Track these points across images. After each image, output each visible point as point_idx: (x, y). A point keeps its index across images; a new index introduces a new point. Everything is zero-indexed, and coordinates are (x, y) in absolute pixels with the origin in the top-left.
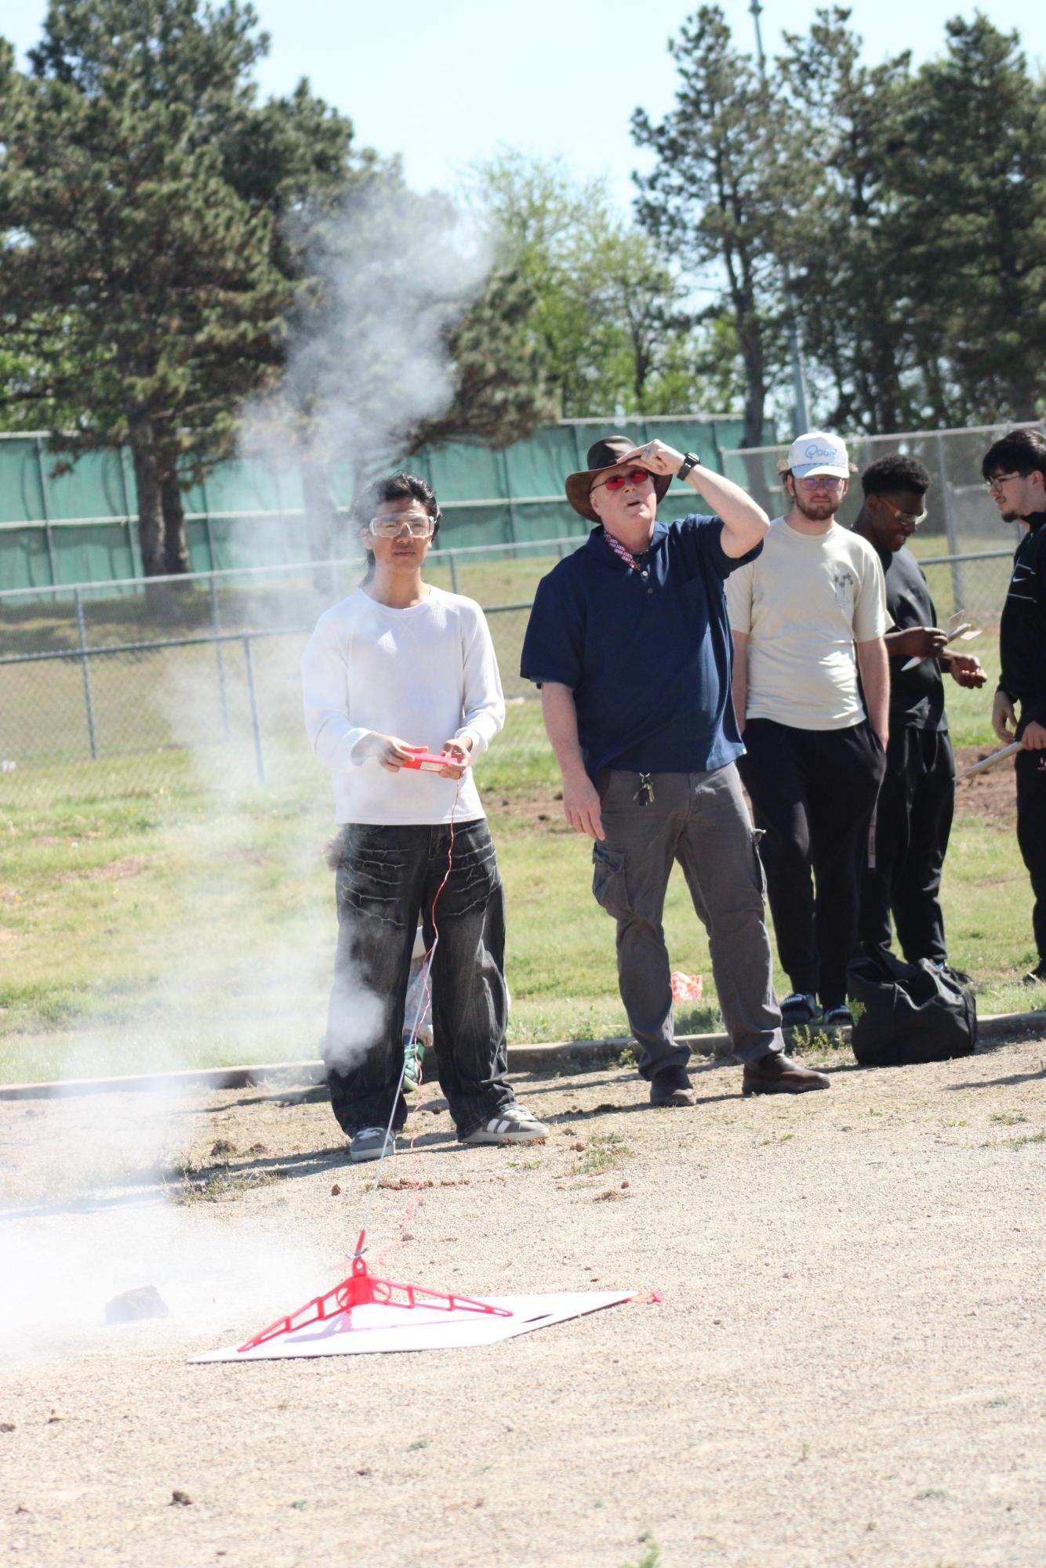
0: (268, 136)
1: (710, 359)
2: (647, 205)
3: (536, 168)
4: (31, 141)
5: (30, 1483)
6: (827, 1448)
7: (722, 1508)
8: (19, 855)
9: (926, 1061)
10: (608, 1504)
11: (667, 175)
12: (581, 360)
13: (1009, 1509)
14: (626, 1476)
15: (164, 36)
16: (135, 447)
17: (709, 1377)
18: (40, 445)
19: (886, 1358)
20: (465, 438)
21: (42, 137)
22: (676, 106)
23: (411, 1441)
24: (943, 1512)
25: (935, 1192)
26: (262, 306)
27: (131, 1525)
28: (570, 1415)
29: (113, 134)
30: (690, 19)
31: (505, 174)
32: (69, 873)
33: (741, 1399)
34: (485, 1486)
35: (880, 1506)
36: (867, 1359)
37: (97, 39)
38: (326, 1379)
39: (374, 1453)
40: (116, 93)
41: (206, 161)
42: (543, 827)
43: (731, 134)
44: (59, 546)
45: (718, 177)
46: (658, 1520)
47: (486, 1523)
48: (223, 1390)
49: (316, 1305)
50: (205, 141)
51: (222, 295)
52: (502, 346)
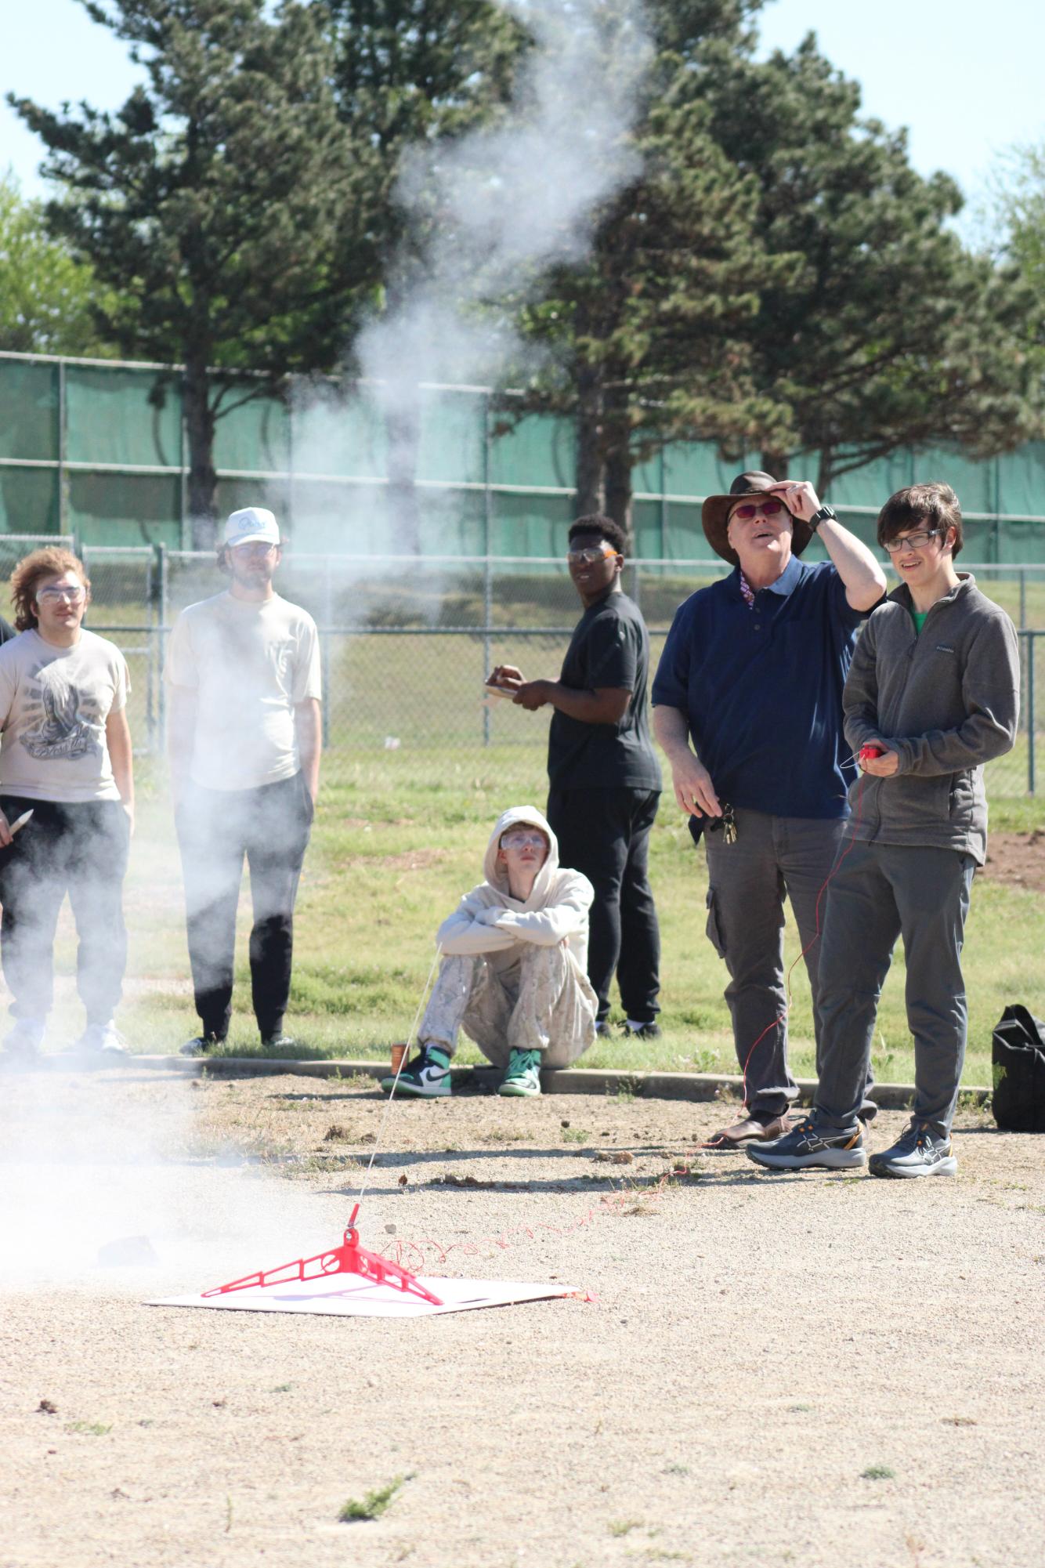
0: (767, 99)
6: (625, 1427)
7: (495, 1463)
10: (404, 1450)
13: (731, 1488)
14: (438, 1430)
17: (578, 1363)
19: (741, 1366)
23: (281, 1385)
26: (736, 278)
32: (359, 858)
39: (242, 1390)
44: (498, 513)
49: (297, 1266)
50: (700, 92)
51: (694, 262)
52: (992, 349)
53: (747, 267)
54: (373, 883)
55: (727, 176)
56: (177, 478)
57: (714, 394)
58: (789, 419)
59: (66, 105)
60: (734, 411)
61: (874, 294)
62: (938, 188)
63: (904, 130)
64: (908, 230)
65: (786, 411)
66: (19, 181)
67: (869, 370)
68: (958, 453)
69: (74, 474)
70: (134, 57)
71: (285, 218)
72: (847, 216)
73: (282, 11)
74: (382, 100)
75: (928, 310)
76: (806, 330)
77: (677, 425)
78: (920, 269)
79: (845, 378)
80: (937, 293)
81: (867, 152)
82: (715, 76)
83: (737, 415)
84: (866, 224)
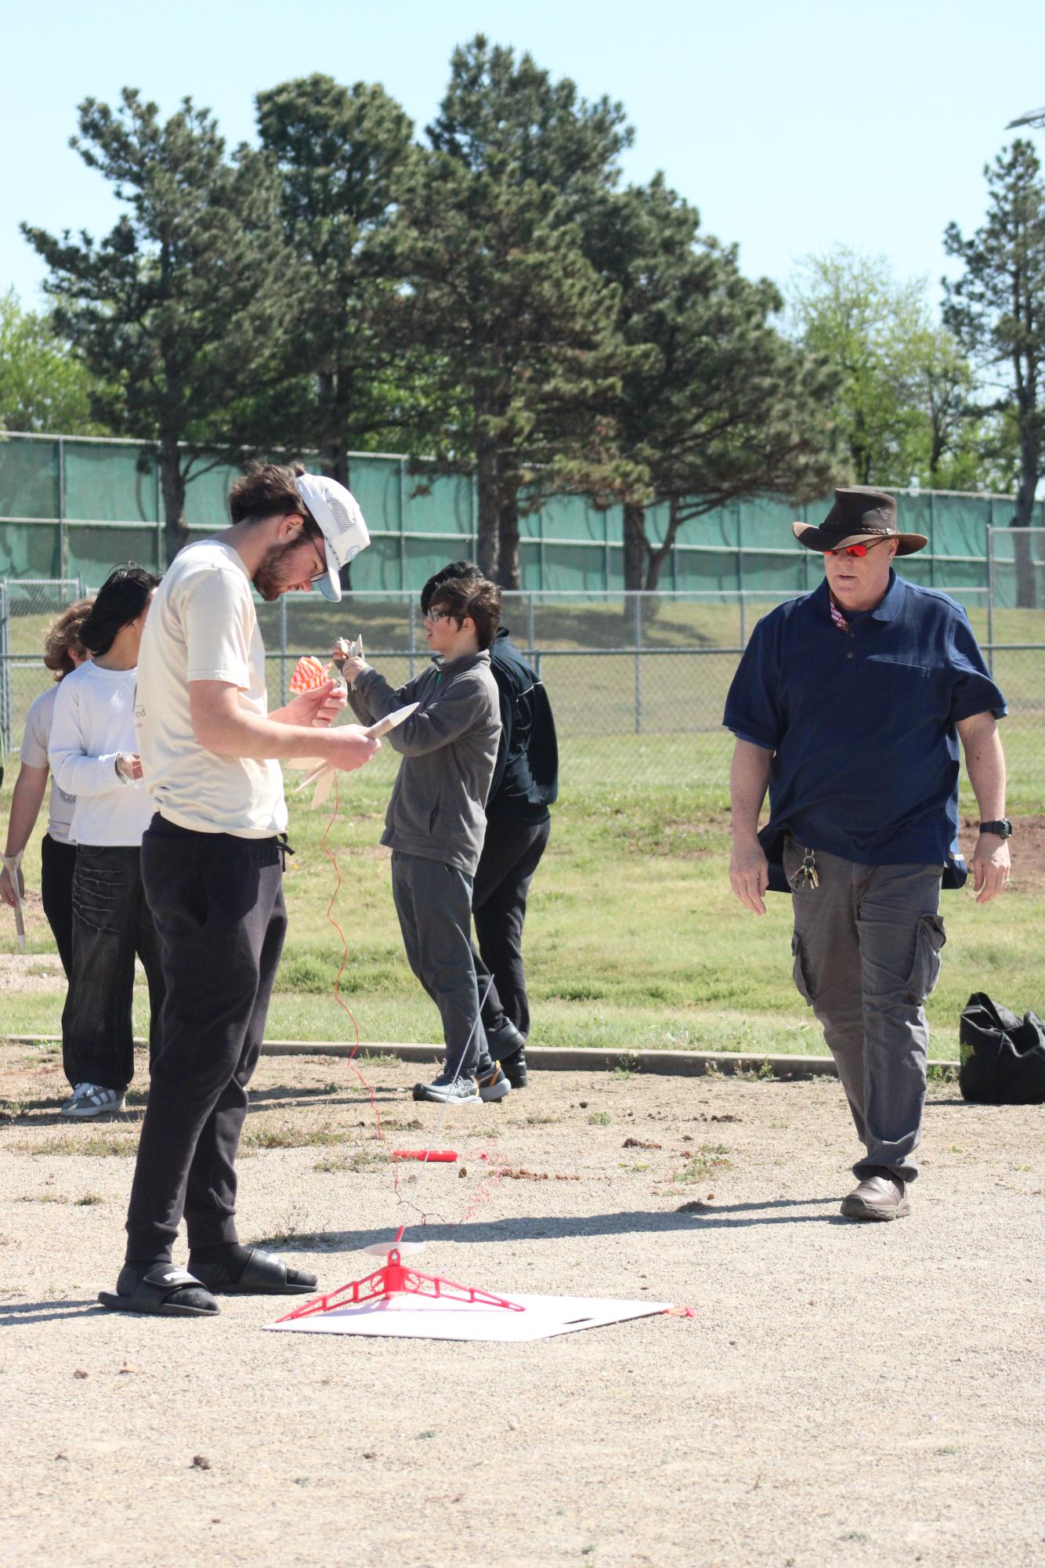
0: (626, 220)
1: (997, 444)
2: (952, 307)
3: (864, 265)
4: (418, 203)
5: (79, 1431)
6: (781, 1478)
7: (667, 1530)
8: (305, 829)
9: (1022, 1103)
10: (570, 1514)
11: (972, 283)
12: (887, 435)
13: (918, 1559)
14: (596, 1486)
15: (543, 124)
16: (481, 474)
17: (706, 1395)
18: (403, 466)
19: (866, 1396)
20: (769, 494)
21: (428, 200)
22: (985, 223)
23: (422, 1430)
24: (860, 1555)
25: (974, 1235)
26: (602, 364)
27: (149, 1483)
28: (570, 1420)
29: (490, 206)
30: (1005, 150)
31: (837, 269)
32: (344, 849)
33: (725, 1422)
34: (470, 1481)
35: (806, 1542)
36: (848, 1394)
37: (485, 125)
38: (375, 1359)
39: (387, 1437)
40: (496, 170)
41: (568, 238)
43: (1030, 253)
44: (411, 555)
45: (1015, 289)
46: (607, 1533)
47: (457, 1519)
48: (281, 1359)
50: (569, 218)
51: (570, 353)
52: (807, 418)
53: (611, 356)
54: (357, 871)
55: (595, 284)
56: (154, 530)
57: (586, 458)
58: (647, 478)
59: (67, 233)
60: (606, 469)
61: (714, 373)
62: (764, 292)
63: (735, 246)
64: (739, 324)
65: (644, 470)
66: (19, 298)
67: (707, 437)
68: (780, 502)
69: (72, 528)
70: (118, 194)
71: (247, 325)
72: (691, 312)
73: (238, 155)
74: (315, 228)
75: (756, 388)
76: (658, 402)
77: (558, 482)
78: (749, 354)
79: (690, 443)
80: (765, 373)
81: (706, 263)
82: (583, 202)
83: (606, 474)
84: (705, 318)
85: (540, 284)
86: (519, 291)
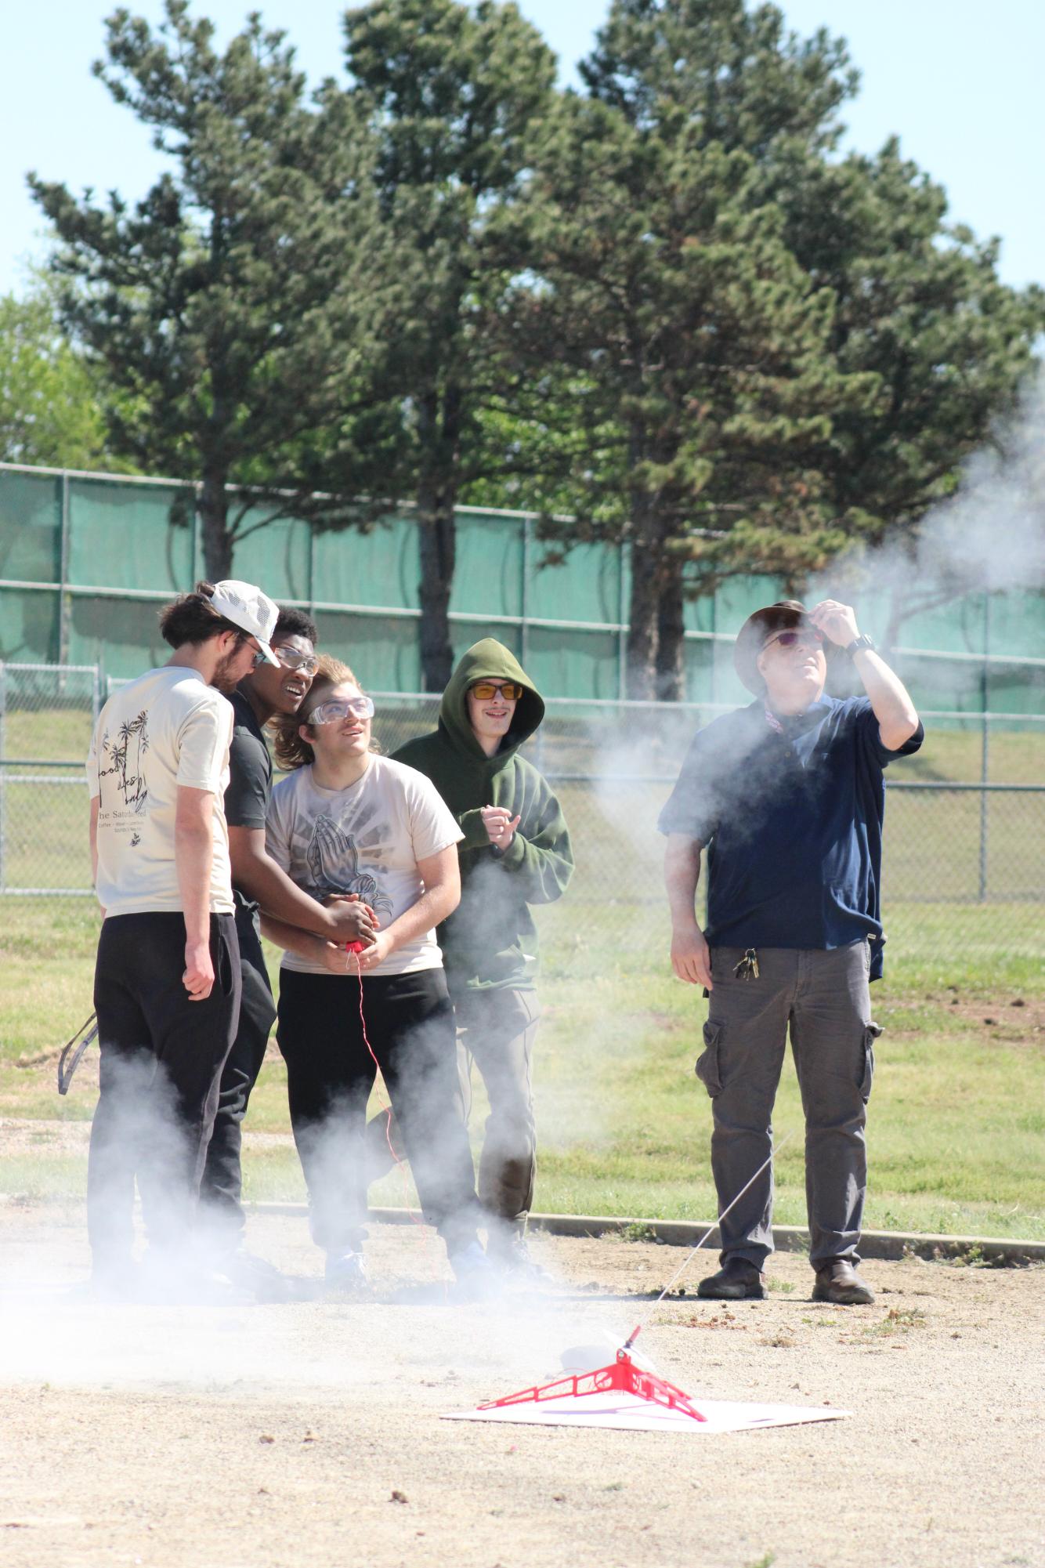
0: (846, 203)
4: (562, 170)
5: (275, 1477)
6: (952, 1526)
14: (776, 1525)
15: (736, 66)
16: (637, 545)
17: (884, 1474)
18: (529, 527)
21: (576, 169)
23: (609, 1485)
26: (806, 398)
27: (352, 1510)
28: (752, 1484)
29: (660, 179)
33: (902, 1490)
34: (657, 1518)
37: (657, 65)
39: (574, 1488)
40: (670, 128)
41: (764, 226)
42: (988, 1031)
46: (786, 1552)
47: (646, 1540)
49: (571, 1383)
50: (770, 194)
51: (762, 381)
53: (818, 388)
55: (800, 288)
57: (780, 524)
59: (89, 192)
61: (956, 419)
62: (1032, 307)
63: (996, 241)
64: (994, 350)
65: (858, 545)
67: (945, 502)
69: (76, 597)
70: (158, 144)
71: (323, 325)
72: (928, 333)
73: (320, 96)
74: (423, 200)
76: (880, 454)
77: (740, 557)
79: (922, 509)
81: (953, 267)
82: (788, 175)
83: (804, 548)
84: (949, 342)
85: (725, 287)
86: (696, 295)
